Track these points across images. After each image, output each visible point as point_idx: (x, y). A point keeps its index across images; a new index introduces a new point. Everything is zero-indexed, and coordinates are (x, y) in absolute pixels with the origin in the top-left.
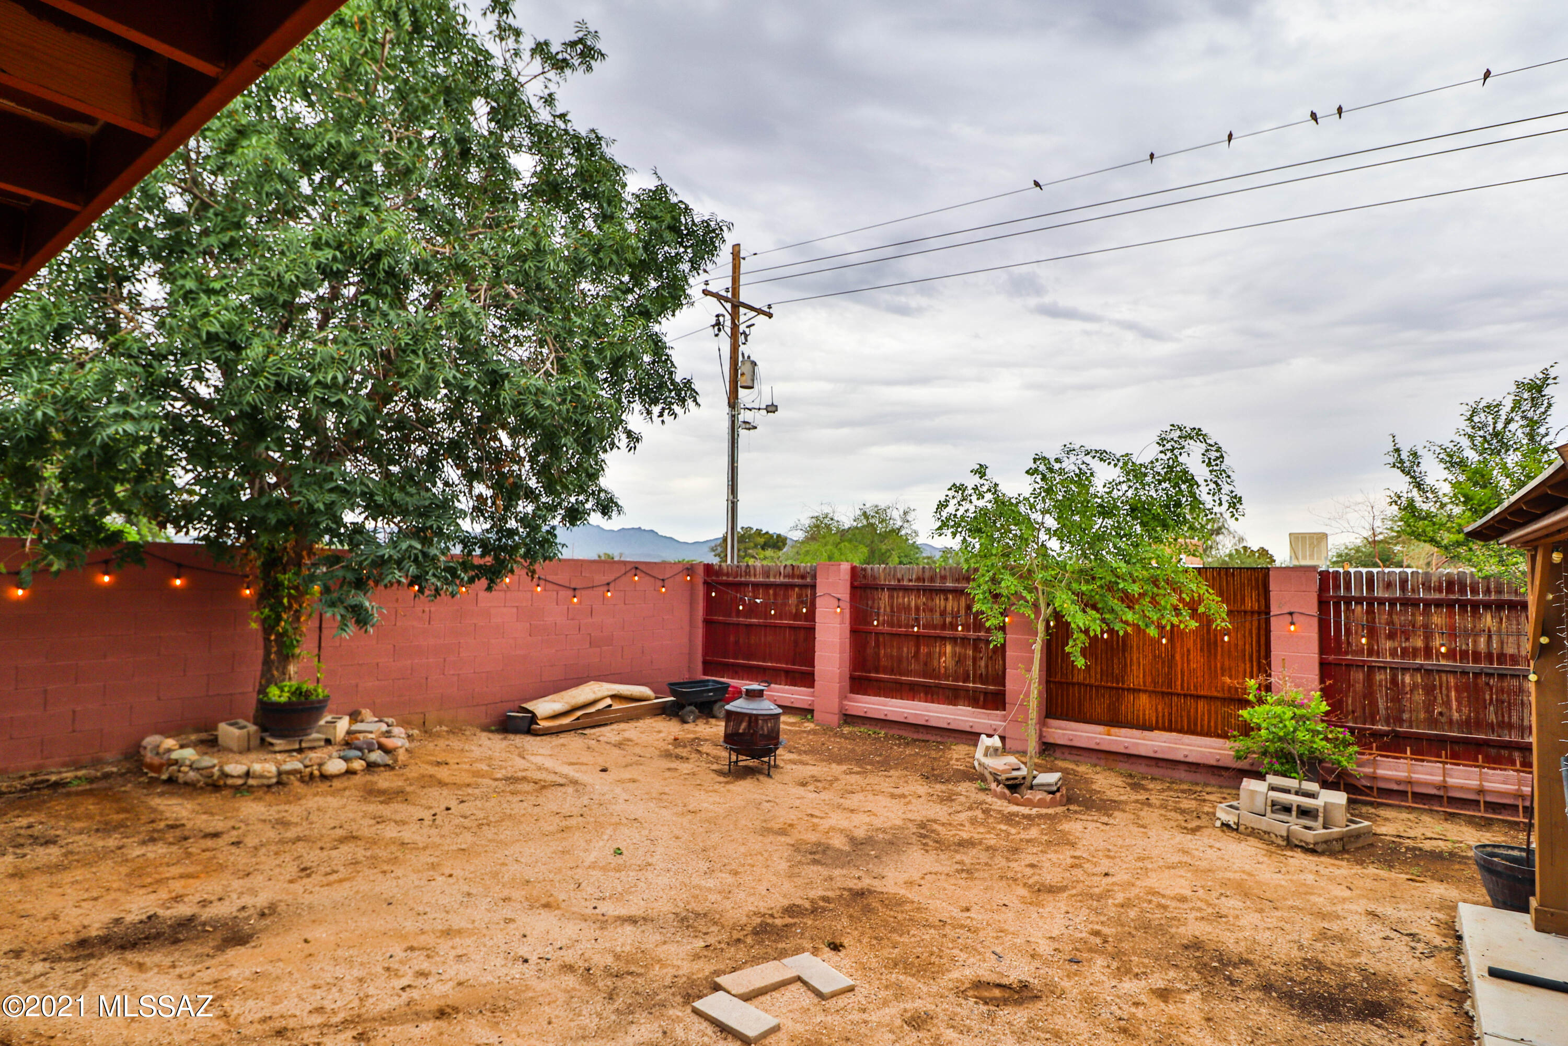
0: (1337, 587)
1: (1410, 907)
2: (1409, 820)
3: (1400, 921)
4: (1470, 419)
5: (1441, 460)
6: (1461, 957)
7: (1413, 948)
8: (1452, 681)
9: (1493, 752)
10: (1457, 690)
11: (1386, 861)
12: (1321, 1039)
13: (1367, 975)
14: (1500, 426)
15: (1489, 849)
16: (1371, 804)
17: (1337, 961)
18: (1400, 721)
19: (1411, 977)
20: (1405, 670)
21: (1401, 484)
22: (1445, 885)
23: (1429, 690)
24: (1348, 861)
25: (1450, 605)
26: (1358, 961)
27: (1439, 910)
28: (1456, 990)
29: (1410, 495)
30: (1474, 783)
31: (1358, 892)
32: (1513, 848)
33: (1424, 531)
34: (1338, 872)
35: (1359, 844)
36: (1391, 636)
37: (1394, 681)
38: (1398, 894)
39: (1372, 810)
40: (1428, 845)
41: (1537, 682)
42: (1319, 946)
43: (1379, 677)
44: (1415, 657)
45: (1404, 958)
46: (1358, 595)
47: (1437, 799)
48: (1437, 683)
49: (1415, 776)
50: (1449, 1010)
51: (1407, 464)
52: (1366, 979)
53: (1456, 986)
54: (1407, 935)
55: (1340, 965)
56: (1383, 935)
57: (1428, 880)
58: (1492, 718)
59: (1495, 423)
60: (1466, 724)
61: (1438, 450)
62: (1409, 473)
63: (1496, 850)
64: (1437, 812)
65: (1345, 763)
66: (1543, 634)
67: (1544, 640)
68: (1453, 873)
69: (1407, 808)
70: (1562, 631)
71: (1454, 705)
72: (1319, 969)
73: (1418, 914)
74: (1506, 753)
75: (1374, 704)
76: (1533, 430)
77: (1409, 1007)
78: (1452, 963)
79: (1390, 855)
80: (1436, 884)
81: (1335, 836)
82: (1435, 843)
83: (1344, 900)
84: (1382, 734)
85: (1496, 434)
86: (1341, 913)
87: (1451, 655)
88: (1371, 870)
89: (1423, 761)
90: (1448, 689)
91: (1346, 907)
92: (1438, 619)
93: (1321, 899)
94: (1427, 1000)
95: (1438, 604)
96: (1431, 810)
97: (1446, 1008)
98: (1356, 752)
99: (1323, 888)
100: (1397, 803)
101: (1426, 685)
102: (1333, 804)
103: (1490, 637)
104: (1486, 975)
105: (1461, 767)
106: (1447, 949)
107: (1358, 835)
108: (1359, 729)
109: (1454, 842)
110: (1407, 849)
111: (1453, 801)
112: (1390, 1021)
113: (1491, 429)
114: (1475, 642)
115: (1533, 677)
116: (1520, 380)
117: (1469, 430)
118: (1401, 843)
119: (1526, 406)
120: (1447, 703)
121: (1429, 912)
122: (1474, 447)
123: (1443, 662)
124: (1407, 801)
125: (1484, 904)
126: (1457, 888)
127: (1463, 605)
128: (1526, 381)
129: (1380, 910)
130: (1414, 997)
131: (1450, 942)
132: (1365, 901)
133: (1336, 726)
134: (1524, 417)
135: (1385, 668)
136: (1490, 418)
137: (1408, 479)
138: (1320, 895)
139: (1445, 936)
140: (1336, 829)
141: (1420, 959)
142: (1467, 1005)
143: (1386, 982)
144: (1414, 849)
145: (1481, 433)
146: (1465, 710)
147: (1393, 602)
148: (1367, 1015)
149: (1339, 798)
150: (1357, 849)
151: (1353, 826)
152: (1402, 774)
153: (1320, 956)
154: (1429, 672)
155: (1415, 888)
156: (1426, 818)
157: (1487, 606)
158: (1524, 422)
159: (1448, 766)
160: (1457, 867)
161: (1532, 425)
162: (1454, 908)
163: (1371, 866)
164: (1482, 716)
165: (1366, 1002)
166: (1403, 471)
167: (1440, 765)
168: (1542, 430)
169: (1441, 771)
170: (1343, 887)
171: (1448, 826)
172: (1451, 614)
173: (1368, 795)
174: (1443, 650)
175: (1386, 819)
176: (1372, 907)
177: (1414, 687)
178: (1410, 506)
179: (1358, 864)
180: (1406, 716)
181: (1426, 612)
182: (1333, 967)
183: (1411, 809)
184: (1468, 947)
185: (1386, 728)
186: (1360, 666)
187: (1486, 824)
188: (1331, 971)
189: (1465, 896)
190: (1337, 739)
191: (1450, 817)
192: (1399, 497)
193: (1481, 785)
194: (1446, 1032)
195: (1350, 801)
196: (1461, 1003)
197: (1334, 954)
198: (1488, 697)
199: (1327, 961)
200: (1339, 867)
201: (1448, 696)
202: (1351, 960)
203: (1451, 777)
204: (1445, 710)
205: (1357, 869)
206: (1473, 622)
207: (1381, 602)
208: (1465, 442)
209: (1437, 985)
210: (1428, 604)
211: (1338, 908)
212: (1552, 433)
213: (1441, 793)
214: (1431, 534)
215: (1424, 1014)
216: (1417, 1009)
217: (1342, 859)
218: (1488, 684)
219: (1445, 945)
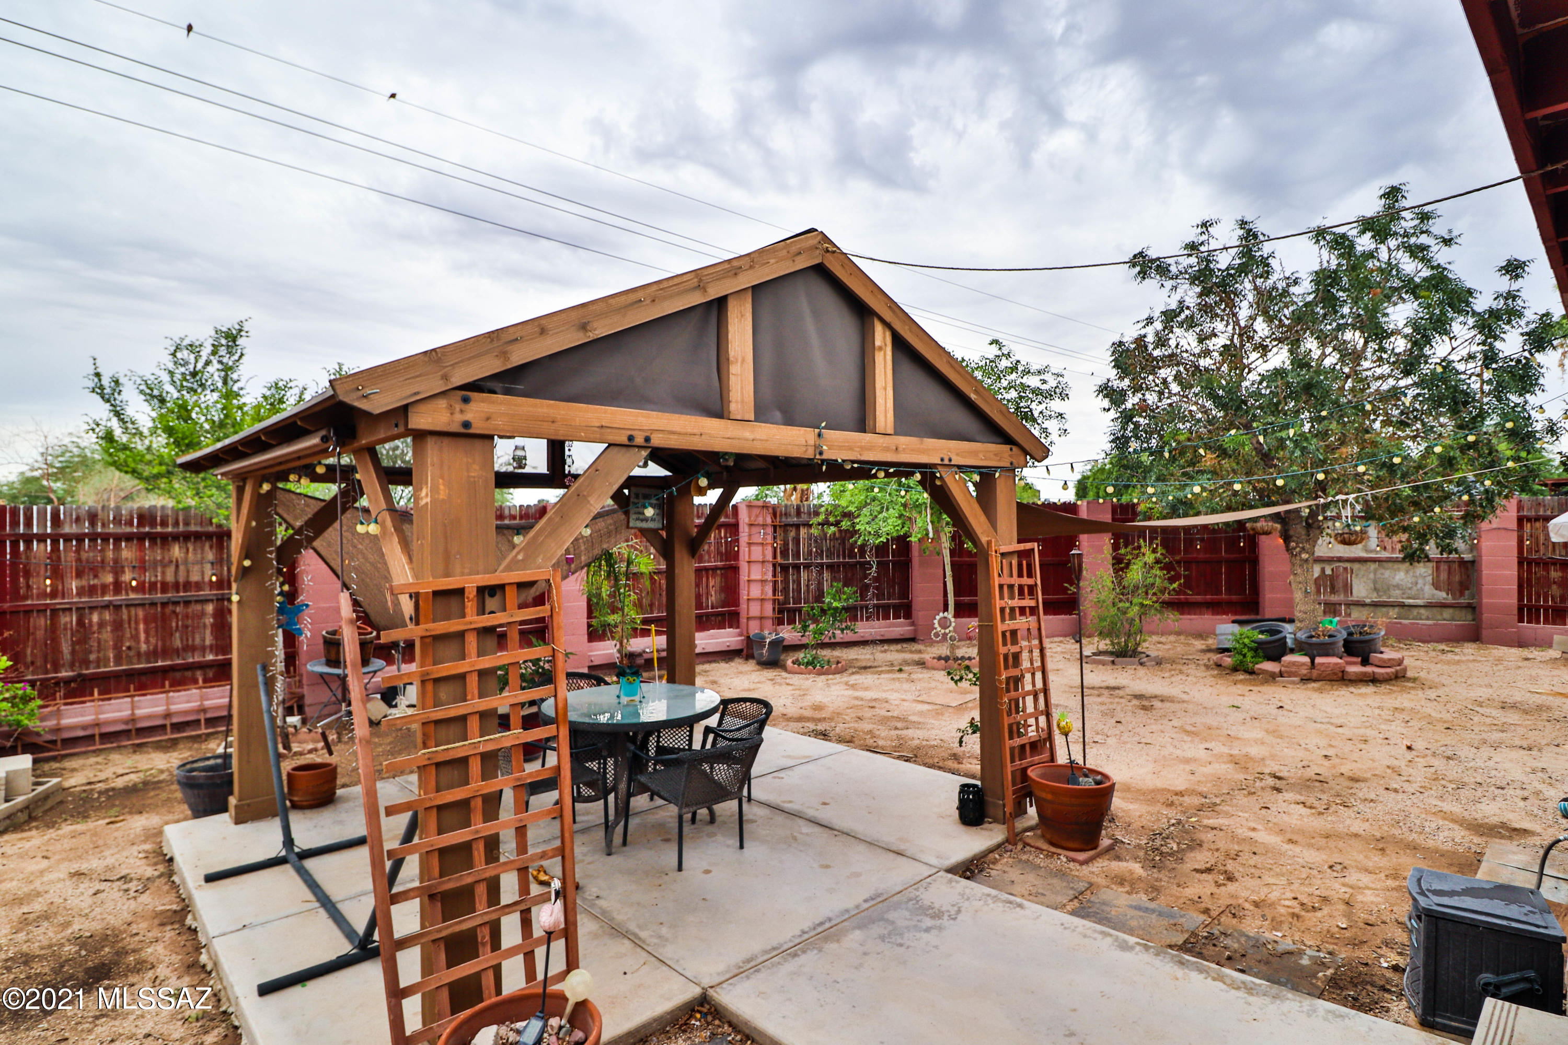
0: (15, 523)
1: (116, 850)
2: (97, 763)
3: (109, 869)
4: (174, 354)
5: (141, 392)
6: (175, 878)
7: (127, 890)
8: (141, 613)
9: (178, 675)
10: (146, 622)
11: (79, 813)
12: (45, 1038)
13: (79, 941)
14: (200, 366)
15: (188, 766)
16: (54, 759)
17: (45, 943)
18: (86, 663)
19: (129, 919)
20: (92, 608)
21: (102, 411)
22: (145, 815)
23: (118, 626)
24: (37, 828)
25: (141, 538)
26: (70, 931)
27: (145, 842)
28: (175, 912)
29: (109, 424)
30: (161, 709)
31: (57, 857)
32: (208, 759)
33: (125, 461)
34: (27, 845)
35: (47, 807)
36: (79, 575)
37: (80, 622)
38: (101, 842)
39: (55, 765)
40: (120, 783)
41: (239, 602)
42: (21, 936)
43: (64, 619)
44: (103, 594)
45: (119, 904)
46: (41, 532)
47: (126, 733)
48: (125, 617)
49: (102, 716)
50: (173, 933)
51: (108, 391)
52: (83, 946)
53: (174, 907)
54: (119, 879)
55: (50, 946)
56: (92, 891)
57: (128, 817)
58: (178, 643)
59: (196, 361)
60: (153, 654)
61: (139, 381)
62: (108, 401)
63: (195, 765)
64: (125, 747)
65: (26, 722)
66: (246, 557)
67: (247, 563)
68: (149, 801)
69: (94, 751)
70: (271, 553)
71: (142, 636)
72: (26, 963)
73: (125, 854)
74: (188, 674)
75: (56, 649)
76: (227, 375)
77: (134, 951)
78: (166, 887)
79: (83, 806)
80: (137, 817)
81: (19, 807)
82: (126, 778)
83: (42, 872)
84: (67, 681)
85: (194, 374)
86: (40, 889)
87: (141, 588)
88: (67, 829)
89: (110, 699)
90: (137, 623)
91: (45, 879)
92: (128, 553)
93: (15, 883)
94: (150, 934)
95: (129, 538)
96: (119, 747)
97: (169, 933)
98: (41, 707)
99: (13, 870)
100: (83, 749)
101: (114, 621)
102: (15, 772)
103: (177, 566)
104: (203, 883)
105: (149, 697)
106: (160, 876)
107: (46, 796)
108: (41, 680)
109: (146, 771)
110: (100, 793)
111: (141, 732)
112: (119, 976)
113: (191, 367)
114: (163, 573)
115: (235, 598)
116: (219, 327)
117: (171, 366)
118: (92, 790)
119: (223, 351)
120: (136, 637)
121: (135, 848)
122: (173, 382)
123: (132, 596)
124: (94, 744)
125: (186, 819)
126: (157, 814)
127: (153, 537)
128: (224, 329)
129: (84, 866)
130: (137, 938)
131: (161, 868)
132: (66, 864)
133: (13, 682)
134: (220, 362)
135: (70, 610)
136: (192, 357)
137: (108, 406)
138: (12, 880)
139: (156, 864)
140: (20, 799)
141: (135, 898)
142: (189, 920)
143: (108, 937)
144: (107, 790)
145: (183, 370)
146: (153, 640)
147: (80, 538)
148: (93, 983)
149: (24, 762)
150: (46, 812)
151: (40, 789)
152: (88, 718)
153: (25, 948)
154: (118, 608)
155: (117, 829)
156: (115, 757)
157: (176, 537)
158: (220, 367)
159: (136, 699)
160: (152, 794)
161: (227, 370)
162: (160, 833)
163: (63, 825)
164: (168, 643)
165: (87, 971)
166: (103, 398)
167: (129, 699)
168: (235, 376)
169: (129, 706)
170: (38, 859)
171: (137, 757)
172: (141, 548)
173: (49, 750)
174: (134, 583)
175: (74, 770)
176: (75, 867)
177: (101, 624)
178: (109, 437)
179: (49, 827)
180: (93, 657)
181: (117, 548)
182: (43, 952)
183: (97, 752)
184: (181, 865)
185: (71, 674)
186: (41, 610)
187: (173, 745)
188: (41, 958)
189: (166, 818)
190: (14, 697)
191: (138, 748)
192: (98, 425)
193: (168, 709)
194: (174, 957)
195: (35, 762)
196: (182, 922)
197: (41, 938)
198: (174, 624)
199: (35, 948)
200: (28, 839)
201: (137, 629)
202: (63, 934)
203: (139, 708)
204: (133, 644)
205: (51, 833)
206: (162, 553)
207: (68, 539)
208: (166, 378)
209: (157, 915)
210: (118, 539)
211: (37, 884)
212: (243, 379)
213: (129, 727)
214: (132, 465)
215: (149, 950)
216: (141, 949)
217: (30, 830)
218: (174, 612)
219: (156, 873)
